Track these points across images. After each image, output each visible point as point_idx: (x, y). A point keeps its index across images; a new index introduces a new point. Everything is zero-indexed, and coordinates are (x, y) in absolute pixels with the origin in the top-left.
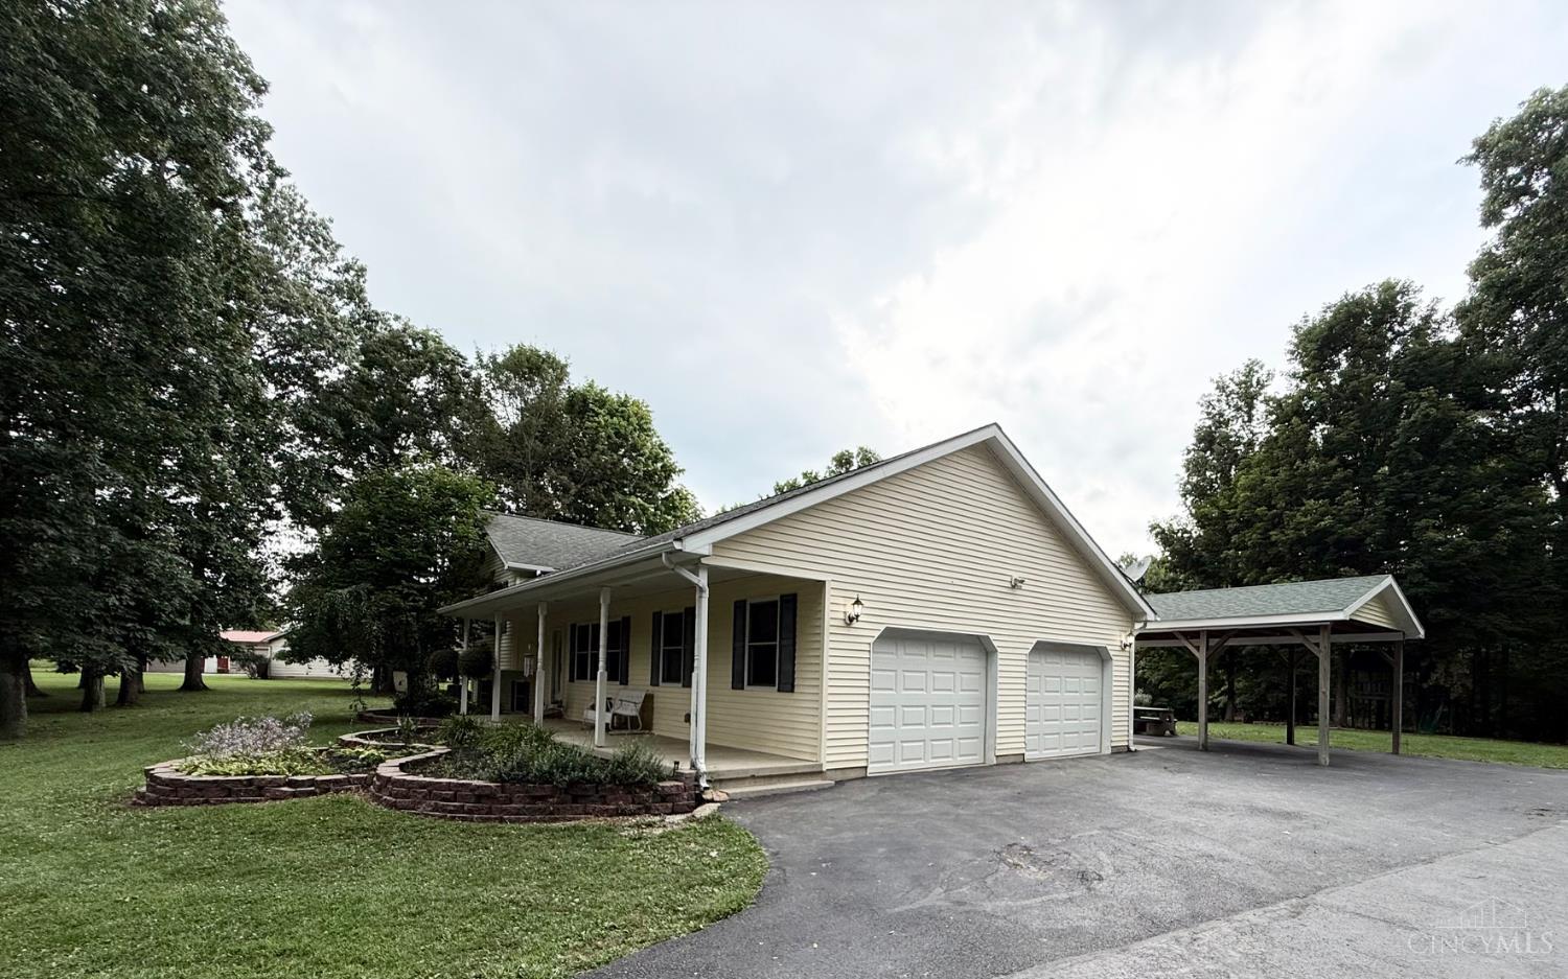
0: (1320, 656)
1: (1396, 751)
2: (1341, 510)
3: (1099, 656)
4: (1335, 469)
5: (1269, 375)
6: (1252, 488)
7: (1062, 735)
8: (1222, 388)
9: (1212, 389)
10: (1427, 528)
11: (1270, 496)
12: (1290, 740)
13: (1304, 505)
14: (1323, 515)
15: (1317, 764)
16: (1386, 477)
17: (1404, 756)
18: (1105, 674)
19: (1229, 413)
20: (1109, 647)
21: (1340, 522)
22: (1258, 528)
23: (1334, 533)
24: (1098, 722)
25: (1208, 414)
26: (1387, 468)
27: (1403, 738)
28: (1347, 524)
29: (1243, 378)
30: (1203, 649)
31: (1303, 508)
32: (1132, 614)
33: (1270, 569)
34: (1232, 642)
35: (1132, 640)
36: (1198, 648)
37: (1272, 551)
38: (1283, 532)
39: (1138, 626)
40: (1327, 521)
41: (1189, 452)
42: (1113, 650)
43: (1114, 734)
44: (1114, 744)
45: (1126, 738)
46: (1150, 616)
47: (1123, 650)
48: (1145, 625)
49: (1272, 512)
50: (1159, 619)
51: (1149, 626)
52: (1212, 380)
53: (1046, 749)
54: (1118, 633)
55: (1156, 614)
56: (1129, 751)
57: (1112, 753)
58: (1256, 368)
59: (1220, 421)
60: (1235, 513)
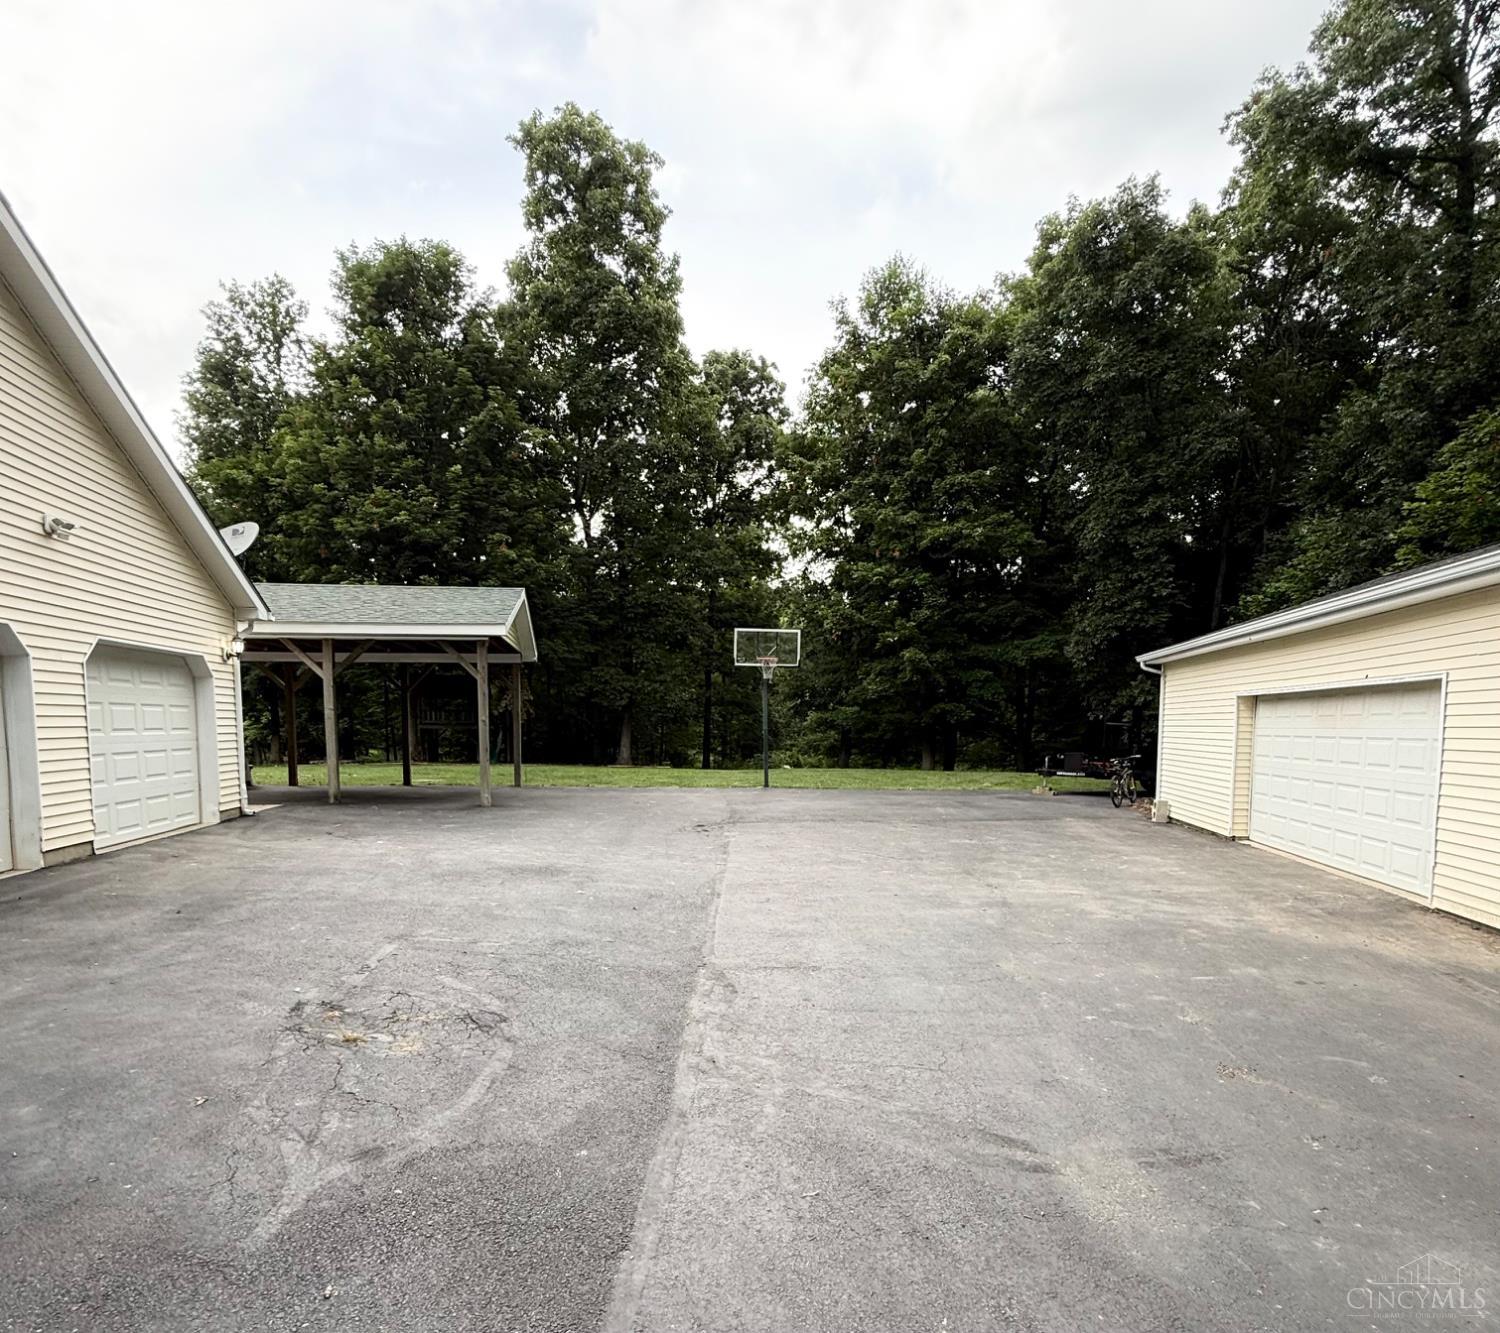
0: (478, 677)
1: (518, 784)
2: (414, 506)
3: (187, 669)
4: (404, 454)
5: (301, 307)
6: (302, 455)
7: (144, 801)
8: (237, 300)
9: (222, 297)
10: (500, 543)
11: (326, 470)
12: (407, 781)
13: (373, 491)
14: (399, 508)
15: (480, 806)
16: (457, 478)
17: (526, 787)
18: (200, 700)
19: (249, 342)
20: (207, 658)
21: (415, 520)
22: (315, 511)
23: (410, 533)
24: (193, 775)
25: (219, 333)
26: (459, 467)
27: (524, 768)
28: (424, 524)
29: (268, 299)
30: (328, 665)
31: (373, 496)
32: (233, 608)
33: (335, 566)
34: (367, 658)
35: (239, 647)
36: (320, 665)
37: (335, 544)
38: (348, 522)
39: (242, 627)
40: (403, 517)
41: (192, 381)
42: (213, 663)
43: (223, 792)
44: (223, 808)
45: (237, 797)
46: (262, 613)
47: (225, 662)
48: (251, 626)
49: (331, 494)
50: (273, 619)
51: (257, 628)
52: (222, 285)
53: (121, 829)
54: (217, 636)
55: (268, 610)
56: (243, 815)
57: (222, 822)
58: (285, 292)
59: (237, 348)
60: (280, 485)
